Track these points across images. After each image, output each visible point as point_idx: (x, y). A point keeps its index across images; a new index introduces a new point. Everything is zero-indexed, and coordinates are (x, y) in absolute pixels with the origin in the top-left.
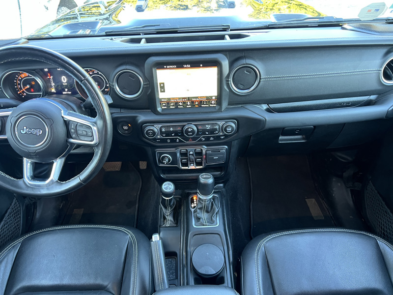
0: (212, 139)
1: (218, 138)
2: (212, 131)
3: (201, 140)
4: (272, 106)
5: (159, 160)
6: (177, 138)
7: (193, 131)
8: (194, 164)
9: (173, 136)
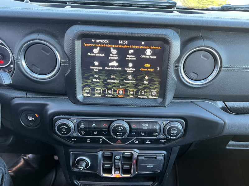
0: (148, 142)
1: (157, 141)
2: (150, 133)
3: (133, 143)
4: (230, 104)
5: (74, 163)
6: (101, 138)
7: (124, 131)
8: (119, 171)
9: (95, 135)
